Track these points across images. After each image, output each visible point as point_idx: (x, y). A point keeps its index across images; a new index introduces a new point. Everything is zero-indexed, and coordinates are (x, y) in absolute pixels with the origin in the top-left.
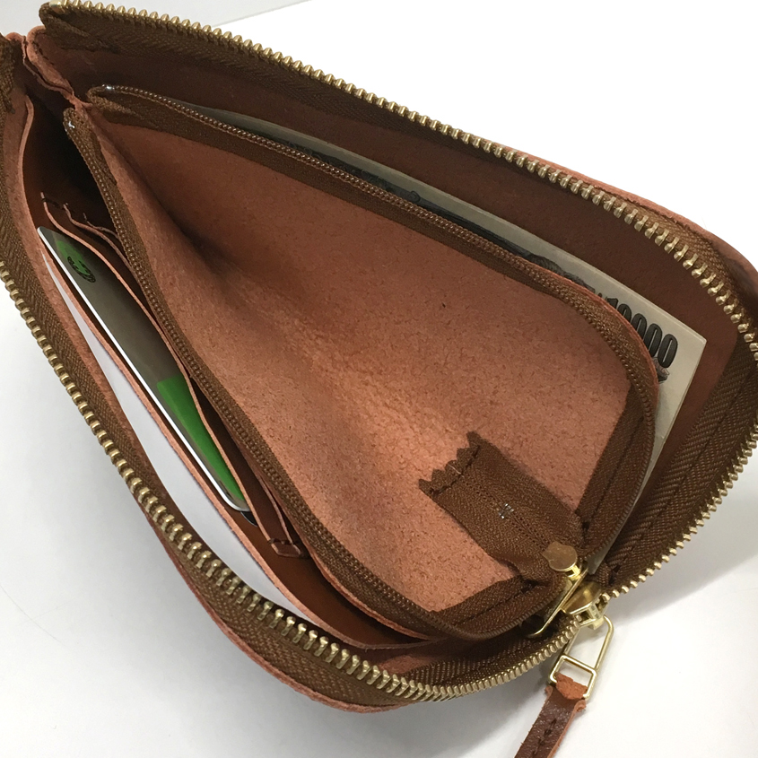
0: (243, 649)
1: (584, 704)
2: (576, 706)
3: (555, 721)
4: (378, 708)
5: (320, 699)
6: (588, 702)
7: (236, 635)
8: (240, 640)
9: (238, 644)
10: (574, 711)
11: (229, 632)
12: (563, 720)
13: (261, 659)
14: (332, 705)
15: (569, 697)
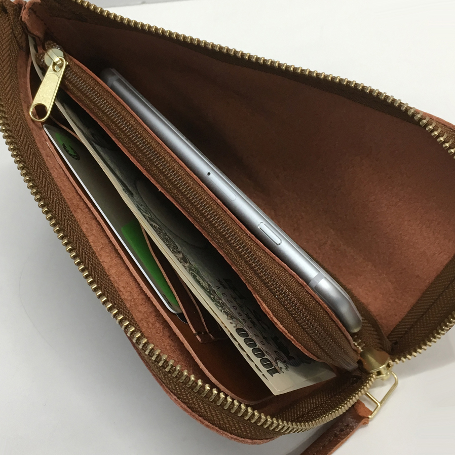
0: (185, 410)
1: (368, 421)
2: (363, 421)
3: (348, 425)
4: (268, 440)
5: (235, 439)
6: (371, 421)
7: (180, 401)
8: (182, 404)
9: (181, 406)
10: (361, 423)
11: (175, 399)
12: (353, 426)
13: (197, 416)
14: (243, 442)
15: (360, 414)
